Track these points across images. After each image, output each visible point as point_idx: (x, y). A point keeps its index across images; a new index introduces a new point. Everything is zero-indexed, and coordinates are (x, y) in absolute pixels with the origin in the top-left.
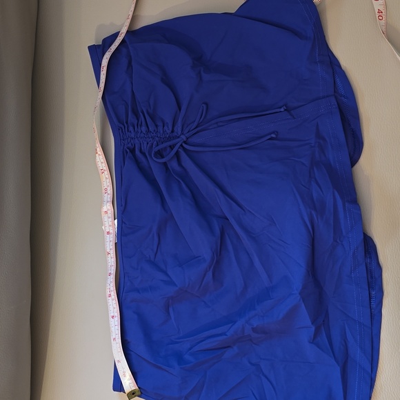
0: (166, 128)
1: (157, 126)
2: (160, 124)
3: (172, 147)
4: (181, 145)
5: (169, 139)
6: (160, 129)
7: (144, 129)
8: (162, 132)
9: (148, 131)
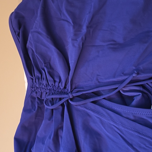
0: (60, 84)
1: (55, 81)
2: (57, 80)
3: (60, 99)
4: (68, 100)
5: (61, 93)
6: (57, 84)
7: (44, 82)
8: (57, 86)
9: (48, 85)
